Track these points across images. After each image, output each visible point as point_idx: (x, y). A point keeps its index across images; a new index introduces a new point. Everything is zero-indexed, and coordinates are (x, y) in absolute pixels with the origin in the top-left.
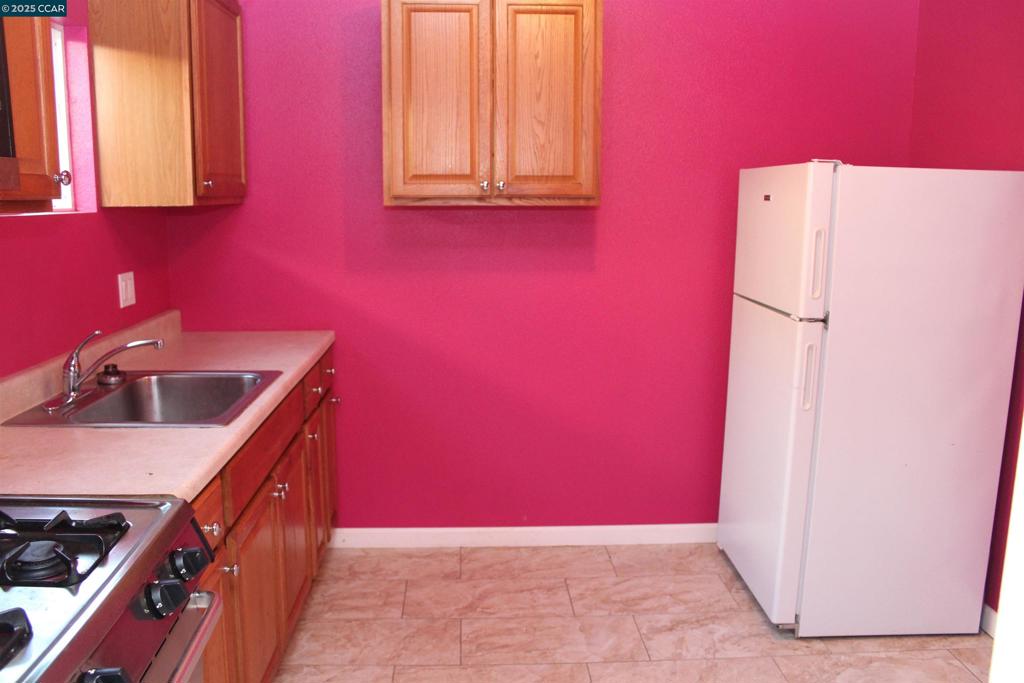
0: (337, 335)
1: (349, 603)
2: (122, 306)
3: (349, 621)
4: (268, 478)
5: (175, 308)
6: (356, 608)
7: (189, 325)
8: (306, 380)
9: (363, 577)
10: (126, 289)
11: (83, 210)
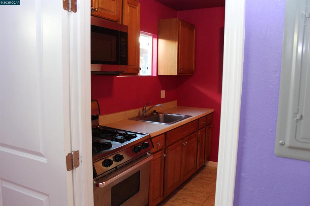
0: (214, 110)
1: (206, 179)
2: (161, 98)
3: (204, 182)
4: (182, 139)
5: (176, 100)
6: (208, 180)
7: (179, 104)
8: (200, 119)
9: (213, 174)
10: (163, 94)
11: (153, 75)
